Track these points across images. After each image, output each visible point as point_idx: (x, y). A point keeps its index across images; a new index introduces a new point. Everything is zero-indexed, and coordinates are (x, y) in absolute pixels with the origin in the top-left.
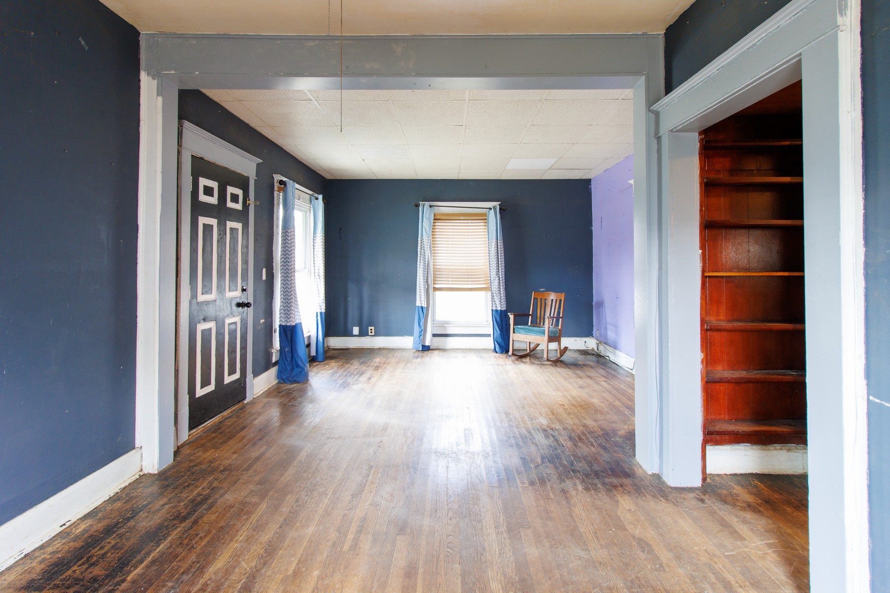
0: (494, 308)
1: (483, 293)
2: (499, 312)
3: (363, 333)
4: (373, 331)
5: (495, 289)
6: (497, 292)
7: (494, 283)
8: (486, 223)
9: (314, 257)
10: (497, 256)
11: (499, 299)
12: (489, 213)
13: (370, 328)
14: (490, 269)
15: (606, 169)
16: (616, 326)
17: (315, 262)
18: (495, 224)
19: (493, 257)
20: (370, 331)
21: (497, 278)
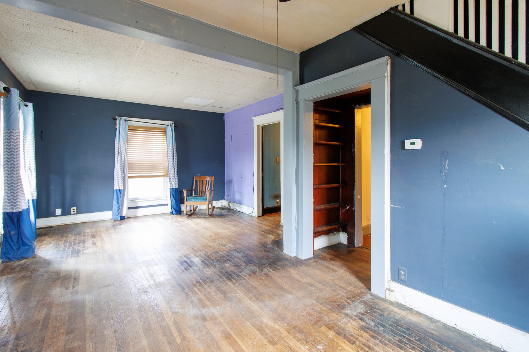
0: (171, 188)
1: (162, 179)
2: (175, 189)
3: (66, 212)
4: (75, 210)
5: (171, 175)
6: (173, 178)
7: (171, 172)
8: (165, 134)
10: (173, 155)
11: (174, 182)
12: (167, 128)
13: (72, 208)
14: (168, 163)
16: (241, 193)
18: (171, 135)
19: (170, 155)
20: (72, 211)
21: (173, 169)
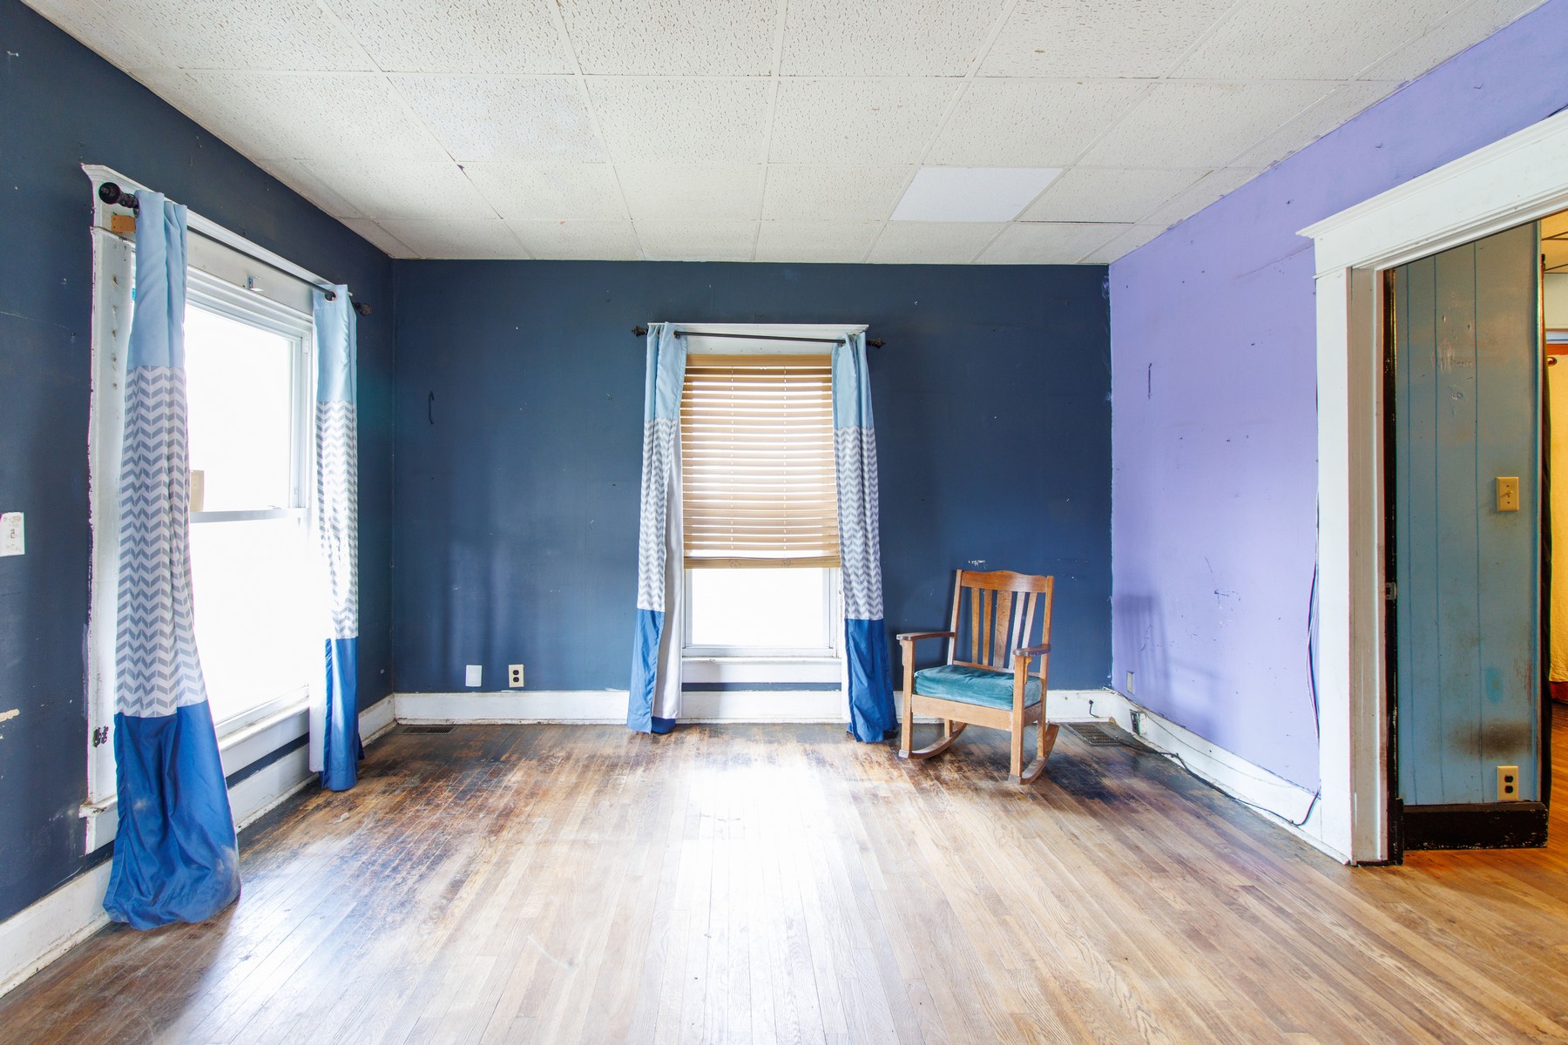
0: (852, 616)
1: (817, 573)
2: (866, 625)
3: (495, 682)
4: (521, 676)
5: (853, 562)
6: (860, 572)
7: (853, 547)
8: (829, 380)
9: (320, 473)
10: (859, 472)
11: (865, 591)
12: (837, 353)
13: (512, 668)
14: (840, 507)
15: (1174, 221)
17: (325, 489)
18: (854, 383)
19: (848, 473)
20: (511, 676)
21: (861, 533)
